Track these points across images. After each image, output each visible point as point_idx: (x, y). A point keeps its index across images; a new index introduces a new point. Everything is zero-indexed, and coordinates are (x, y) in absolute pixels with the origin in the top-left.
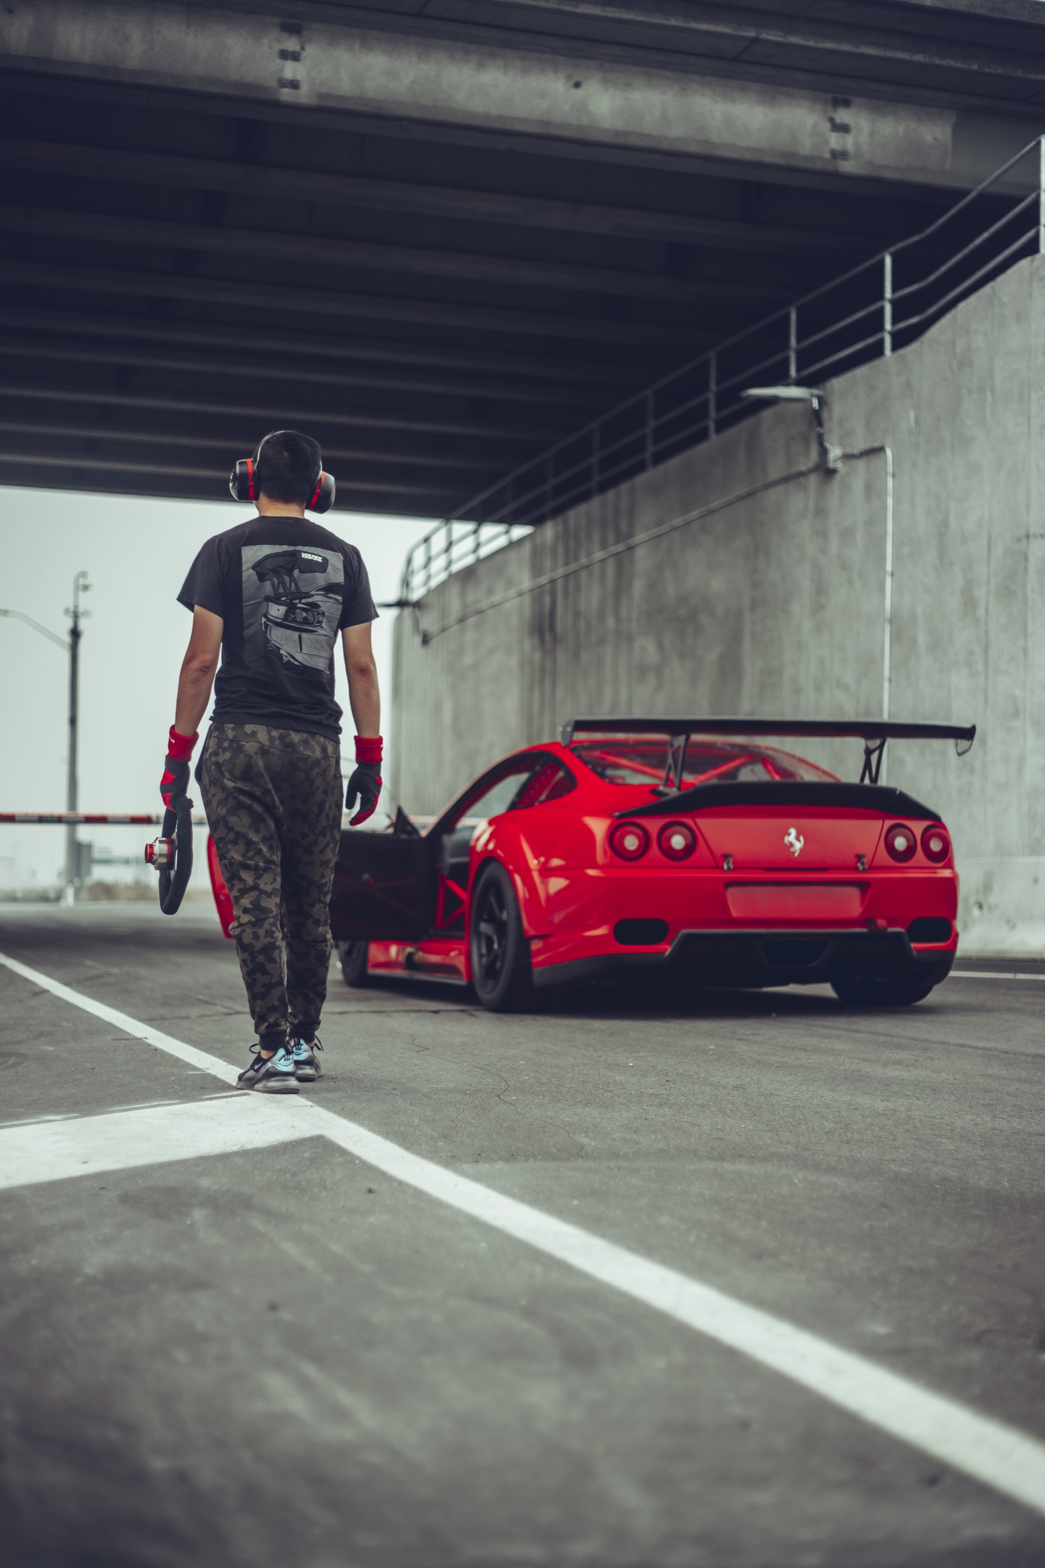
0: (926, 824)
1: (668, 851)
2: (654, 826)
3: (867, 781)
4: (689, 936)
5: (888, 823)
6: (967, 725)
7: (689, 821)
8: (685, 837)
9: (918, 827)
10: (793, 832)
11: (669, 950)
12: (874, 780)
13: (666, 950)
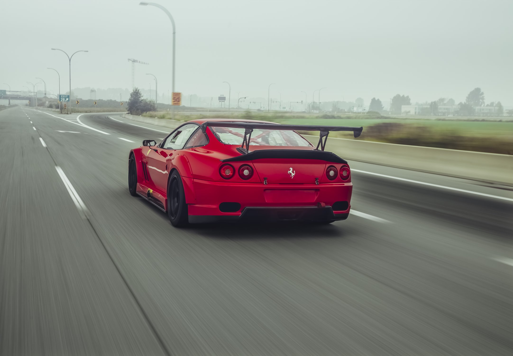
0: (342, 165)
1: (243, 176)
2: (237, 165)
3: (320, 149)
4: (249, 210)
5: (328, 165)
6: (359, 127)
7: (251, 164)
8: (249, 171)
9: (338, 166)
10: (291, 169)
11: (241, 214)
12: (323, 148)
13: (240, 214)
